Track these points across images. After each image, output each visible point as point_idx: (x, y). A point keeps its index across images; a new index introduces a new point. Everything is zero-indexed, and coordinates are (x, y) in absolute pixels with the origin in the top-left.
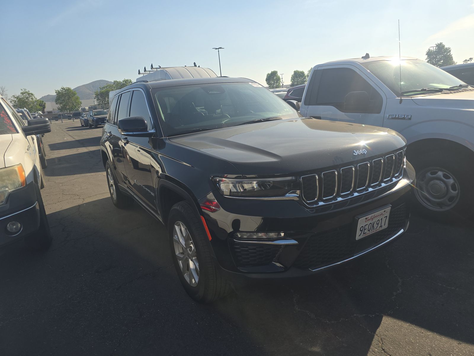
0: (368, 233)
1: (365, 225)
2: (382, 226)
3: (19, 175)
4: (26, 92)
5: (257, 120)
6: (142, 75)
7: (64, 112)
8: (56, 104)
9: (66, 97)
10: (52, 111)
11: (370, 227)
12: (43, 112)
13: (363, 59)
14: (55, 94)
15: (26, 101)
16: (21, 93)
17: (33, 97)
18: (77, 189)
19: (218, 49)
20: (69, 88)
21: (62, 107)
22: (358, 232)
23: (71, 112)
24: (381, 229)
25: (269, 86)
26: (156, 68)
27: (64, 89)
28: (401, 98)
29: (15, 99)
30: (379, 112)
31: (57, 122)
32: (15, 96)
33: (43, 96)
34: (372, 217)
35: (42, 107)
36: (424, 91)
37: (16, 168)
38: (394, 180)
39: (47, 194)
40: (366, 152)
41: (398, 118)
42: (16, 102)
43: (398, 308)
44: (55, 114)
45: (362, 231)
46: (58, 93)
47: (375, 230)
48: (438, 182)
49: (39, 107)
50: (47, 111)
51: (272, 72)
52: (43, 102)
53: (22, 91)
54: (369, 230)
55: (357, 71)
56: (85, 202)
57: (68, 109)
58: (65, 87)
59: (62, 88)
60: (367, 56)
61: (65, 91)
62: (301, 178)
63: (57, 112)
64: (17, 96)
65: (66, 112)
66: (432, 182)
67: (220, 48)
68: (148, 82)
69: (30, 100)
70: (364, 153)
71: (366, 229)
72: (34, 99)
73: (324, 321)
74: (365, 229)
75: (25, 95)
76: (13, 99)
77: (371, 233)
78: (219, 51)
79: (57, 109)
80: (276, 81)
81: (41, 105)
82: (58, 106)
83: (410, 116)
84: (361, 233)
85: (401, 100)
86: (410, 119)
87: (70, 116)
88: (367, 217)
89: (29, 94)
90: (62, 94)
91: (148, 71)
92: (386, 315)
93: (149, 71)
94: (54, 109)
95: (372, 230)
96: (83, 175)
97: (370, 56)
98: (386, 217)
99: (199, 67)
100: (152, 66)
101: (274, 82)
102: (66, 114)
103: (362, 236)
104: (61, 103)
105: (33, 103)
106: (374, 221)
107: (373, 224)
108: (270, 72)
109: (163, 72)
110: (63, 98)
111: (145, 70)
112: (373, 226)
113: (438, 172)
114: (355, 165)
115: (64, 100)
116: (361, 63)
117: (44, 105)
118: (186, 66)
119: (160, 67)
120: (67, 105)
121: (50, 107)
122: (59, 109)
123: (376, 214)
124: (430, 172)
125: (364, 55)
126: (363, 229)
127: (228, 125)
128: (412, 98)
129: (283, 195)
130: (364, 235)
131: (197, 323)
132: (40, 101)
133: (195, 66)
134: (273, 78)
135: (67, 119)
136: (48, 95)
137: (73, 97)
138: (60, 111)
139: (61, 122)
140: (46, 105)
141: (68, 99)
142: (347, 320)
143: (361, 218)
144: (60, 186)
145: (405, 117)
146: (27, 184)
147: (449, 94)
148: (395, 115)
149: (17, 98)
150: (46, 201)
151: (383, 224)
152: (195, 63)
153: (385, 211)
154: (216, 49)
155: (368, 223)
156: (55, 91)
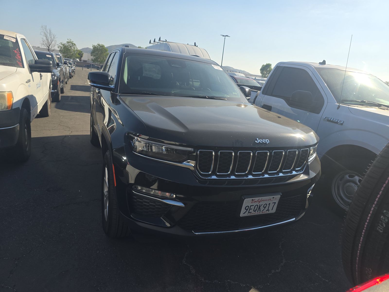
0: (253, 213)
1: (251, 206)
2: (269, 210)
3: (7, 100)
4: (71, 42)
5: (202, 96)
6: (152, 45)
7: (96, 63)
8: (91, 56)
9: (99, 51)
10: (87, 60)
11: (256, 208)
12: (80, 60)
13: (319, 64)
14: (92, 48)
15: (69, 49)
16: (67, 42)
17: (75, 47)
18: (72, 123)
19: (225, 36)
20: (103, 45)
21: (95, 59)
22: (243, 210)
23: (101, 64)
24: (268, 212)
25: (262, 75)
26: (163, 41)
27: (100, 45)
28: (339, 105)
29: (62, 46)
30: (318, 113)
31: (88, 70)
32: (62, 44)
33: (84, 48)
34: (259, 200)
35: (80, 56)
36: (363, 103)
37: (6, 94)
38: (294, 173)
39: (48, 122)
40: (269, 142)
41: (332, 122)
42: (62, 48)
43: (269, 284)
44: (88, 63)
45: (247, 210)
46: (95, 48)
47: (261, 212)
48: (353, 185)
49: (78, 55)
50: (83, 60)
51: (267, 64)
52: (82, 52)
53: (68, 41)
54: (255, 210)
55: (310, 73)
56: (71, 134)
57: (99, 61)
58: (100, 44)
59: (98, 45)
60: (324, 63)
61: (100, 47)
62: (199, 151)
63: (91, 62)
64: (64, 43)
65: (97, 64)
66: (348, 184)
67: (227, 36)
68: (129, 47)
69: (73, 48)
70: (266, 143)
71: (252, 209)
72: (76, 49)
73: (200, 278)
74: (250, 209)
75: (69, 44)
76: (60, 45)
77: (256, 213)
78: (225, 38)
79: (91, 60)
80: (269, 72)
81: (80, 54)
82: (92, 57)
83: (343, 121)
84: (246, 212)
85: (339, 107)
86: (342, 124)
87: (98, 67)
88: (254, 199)
89: (72, 44)
90: (97, 49)
91: (156, 42)
92: (255, 288)
93: (158, 43)
94: (88, 59)
95: (258, 211)
96: (82, 113)
97: (326, 63)
98: (275, 203)
99: (197, 46)
100: (160, 39)
101: (267, 73)
102: (96, 65)
103: (247, 214)
104: (94, 56)
105: (74, 51)
106: (261, 203)
107: (260, 207)
108: (265, 64)
109: (166, 45)
110: (97, 52)
111: (154, 41)
112: (259, 208)
113: (355, 176)
114: (254, 151)
115: (97, 54)
116: (315, 68)
117: (82, 55)
118: (188, 44)
119: (166, 41)
120: (99, 58)
121: (87, 57)
122: (92, 60)
123: (264, 198)
124: (349, 175)
125: (322, 61)
126: (248, 209)
127: (175, 95)
128: (349, 107)
129: (181, 162)
130: (249, 214)
131: (98, 252)
132: (79, 51)
133: (195, 45)
134: (267, 69)
135: (96, 69)
136: (87, 48)
137: (104, 53)
138: (92, 61)
139: (90, 70)
140: (83, 55)
141: (100, 54)
142: (219, 283)
143: (247, 198)
144: (61, 118)
145: (339, 121)
146: (13, 108)
147: (384, 110)
148: (330, 118)
149: (63, 45)
150: (44, 127)
151: (270, 209)
152: (195, 43)
153: (273, 198)
154: (224, 36)
155: (255, 204)
156: (92, 46)
